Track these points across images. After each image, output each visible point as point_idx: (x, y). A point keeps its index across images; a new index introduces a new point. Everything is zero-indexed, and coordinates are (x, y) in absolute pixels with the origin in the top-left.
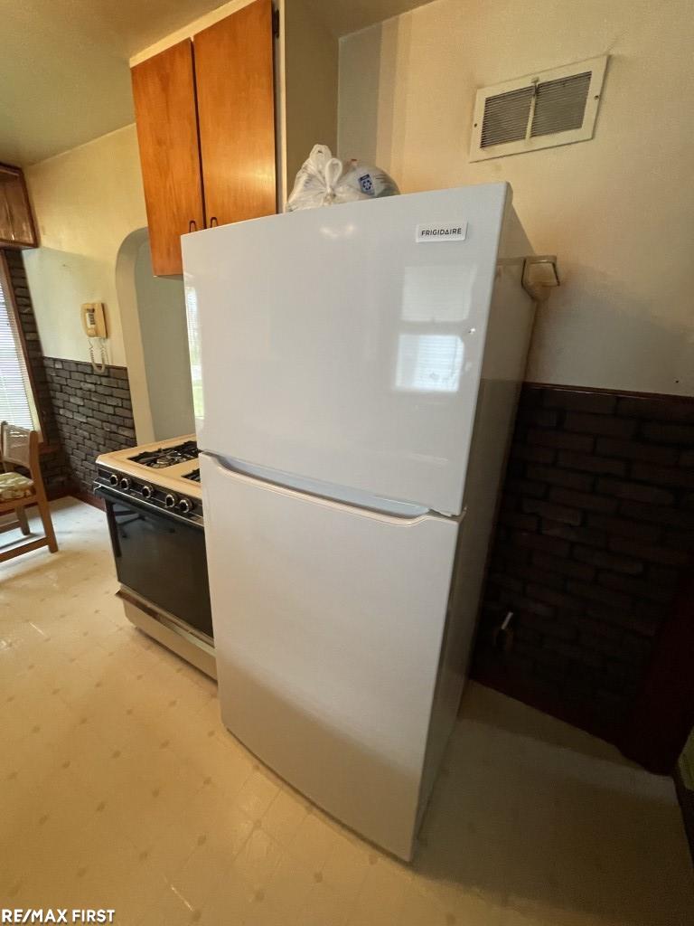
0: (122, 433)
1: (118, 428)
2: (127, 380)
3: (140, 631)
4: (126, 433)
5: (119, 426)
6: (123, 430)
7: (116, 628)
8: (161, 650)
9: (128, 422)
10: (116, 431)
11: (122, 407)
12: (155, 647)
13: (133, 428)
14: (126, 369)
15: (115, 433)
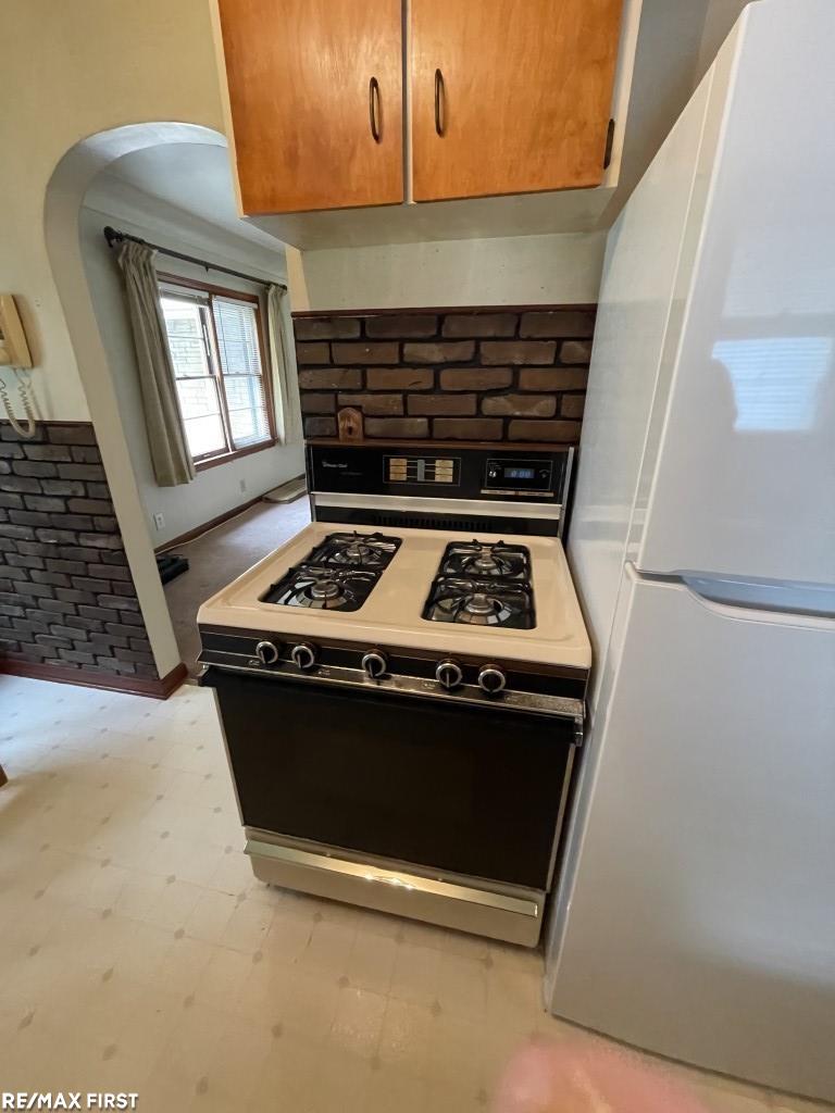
0: (90, 543)
1: (77, 537)
2: (96, 446)
3: (278, 888)
4: (100, 543)
5: (78, 532)
6: (88, 538)
7: (234, 900)
8: (341, 911)
9: (103, 523)
10: (74, 541)
11: (86, 497)
12: (326, 910)
13: (116, 532)
14: (89, 426)
15: (72, 545)
